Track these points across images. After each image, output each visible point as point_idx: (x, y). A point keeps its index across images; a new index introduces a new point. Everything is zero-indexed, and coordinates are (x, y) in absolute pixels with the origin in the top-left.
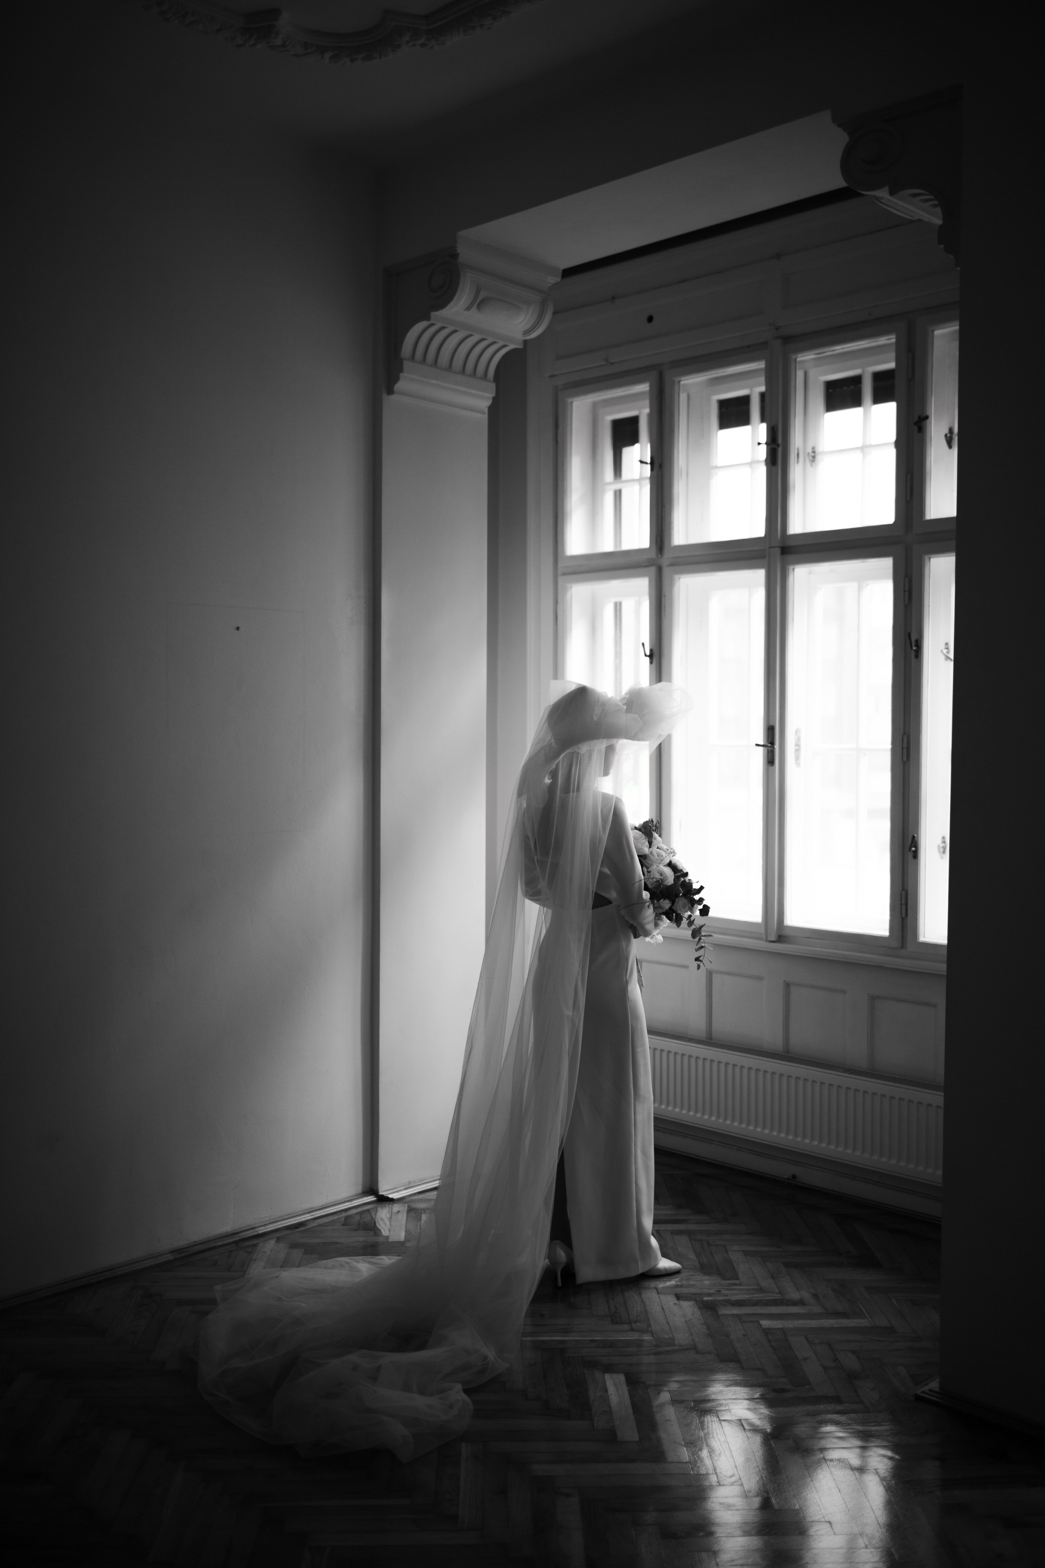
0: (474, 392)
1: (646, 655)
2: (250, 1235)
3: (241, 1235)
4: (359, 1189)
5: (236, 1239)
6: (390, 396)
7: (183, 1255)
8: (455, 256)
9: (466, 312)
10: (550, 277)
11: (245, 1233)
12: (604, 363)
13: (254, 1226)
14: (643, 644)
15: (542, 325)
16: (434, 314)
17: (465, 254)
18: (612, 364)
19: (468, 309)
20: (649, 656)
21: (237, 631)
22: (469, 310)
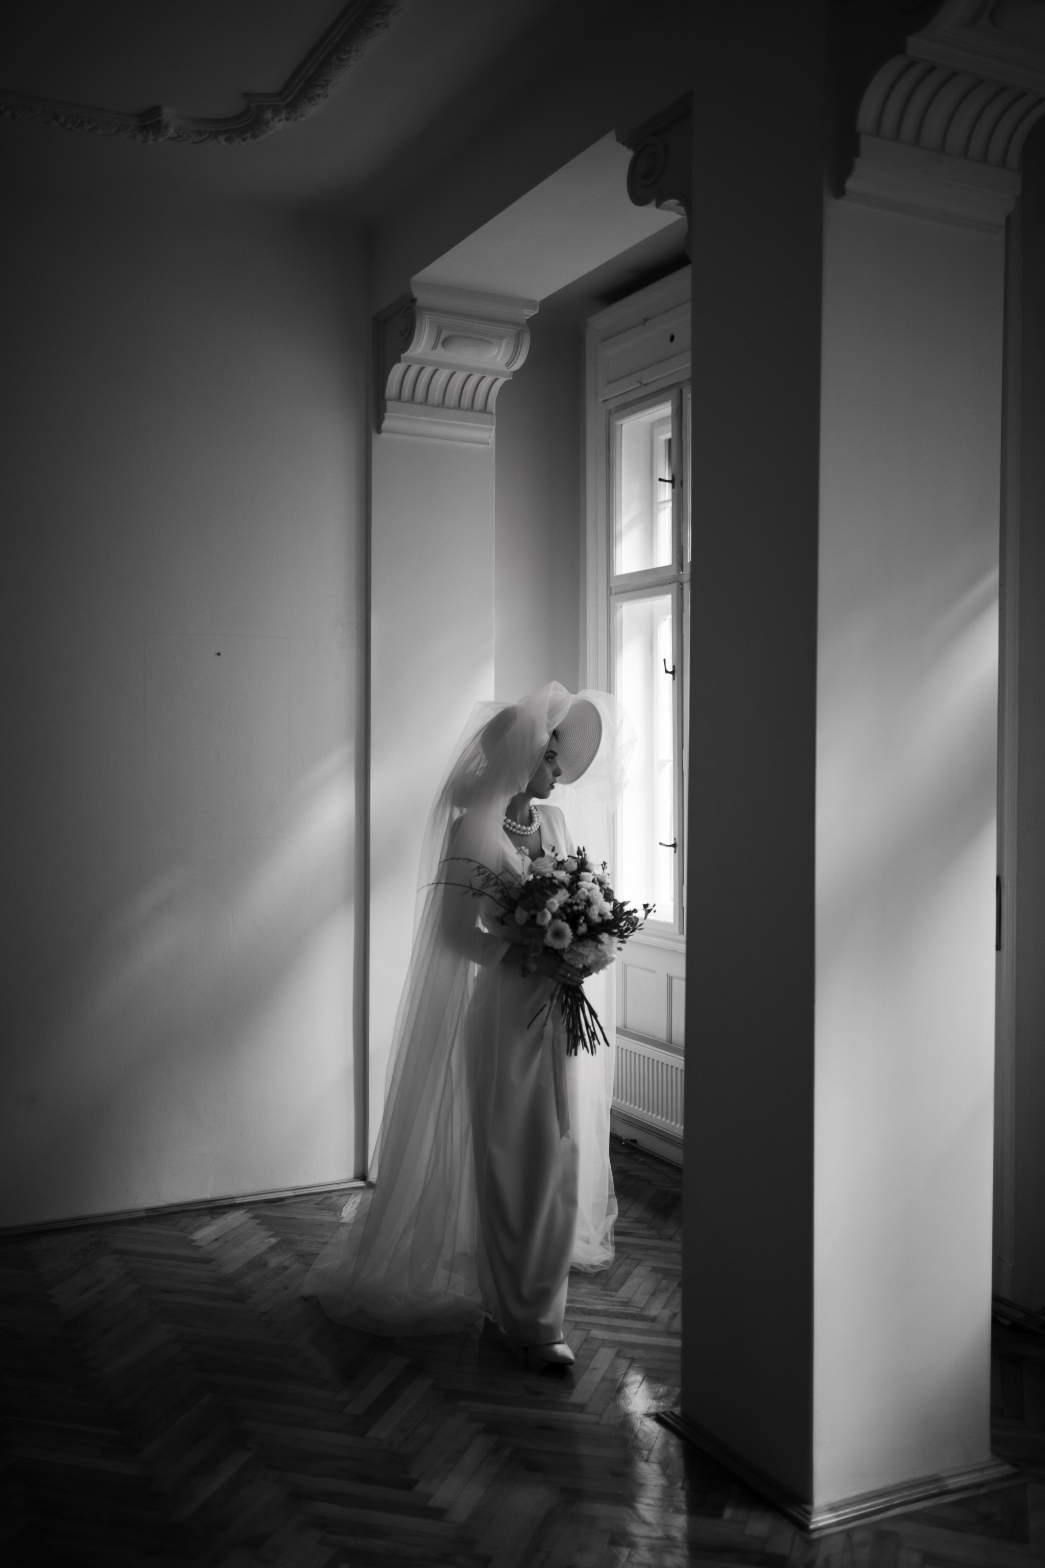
0: (471, 424)
1: (667, 672)
2: (227, 1203)
3: (217, 1202)
4: (351, 1174)
5: (211, 1205)
6: (380, 435)
7: (156, 1213)
8: (414, 301)
9: (433, 351)
10: (525, 310)
11: (222, 1201)
12: (638, 385)
13: (234, 1196)
14: (664, 660)
15: (520, 356)
16: (402, 355)
17: (422, 297)
18: (646, 385)
19: (434, 348)
20: (673, 673)
21: (217, 656)
22: (435, 350)
